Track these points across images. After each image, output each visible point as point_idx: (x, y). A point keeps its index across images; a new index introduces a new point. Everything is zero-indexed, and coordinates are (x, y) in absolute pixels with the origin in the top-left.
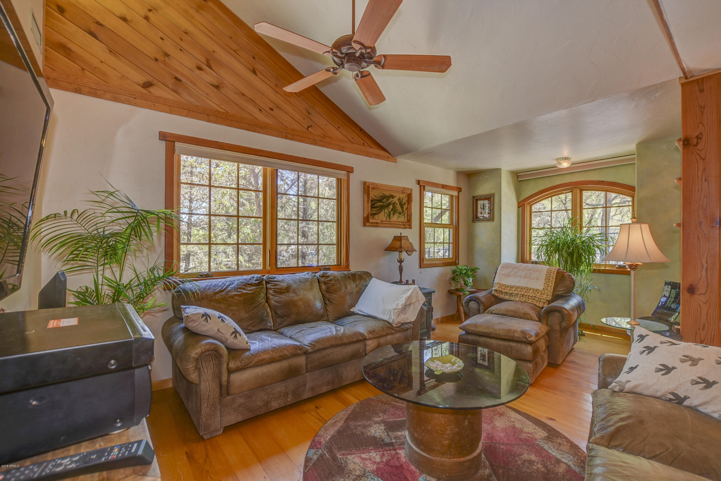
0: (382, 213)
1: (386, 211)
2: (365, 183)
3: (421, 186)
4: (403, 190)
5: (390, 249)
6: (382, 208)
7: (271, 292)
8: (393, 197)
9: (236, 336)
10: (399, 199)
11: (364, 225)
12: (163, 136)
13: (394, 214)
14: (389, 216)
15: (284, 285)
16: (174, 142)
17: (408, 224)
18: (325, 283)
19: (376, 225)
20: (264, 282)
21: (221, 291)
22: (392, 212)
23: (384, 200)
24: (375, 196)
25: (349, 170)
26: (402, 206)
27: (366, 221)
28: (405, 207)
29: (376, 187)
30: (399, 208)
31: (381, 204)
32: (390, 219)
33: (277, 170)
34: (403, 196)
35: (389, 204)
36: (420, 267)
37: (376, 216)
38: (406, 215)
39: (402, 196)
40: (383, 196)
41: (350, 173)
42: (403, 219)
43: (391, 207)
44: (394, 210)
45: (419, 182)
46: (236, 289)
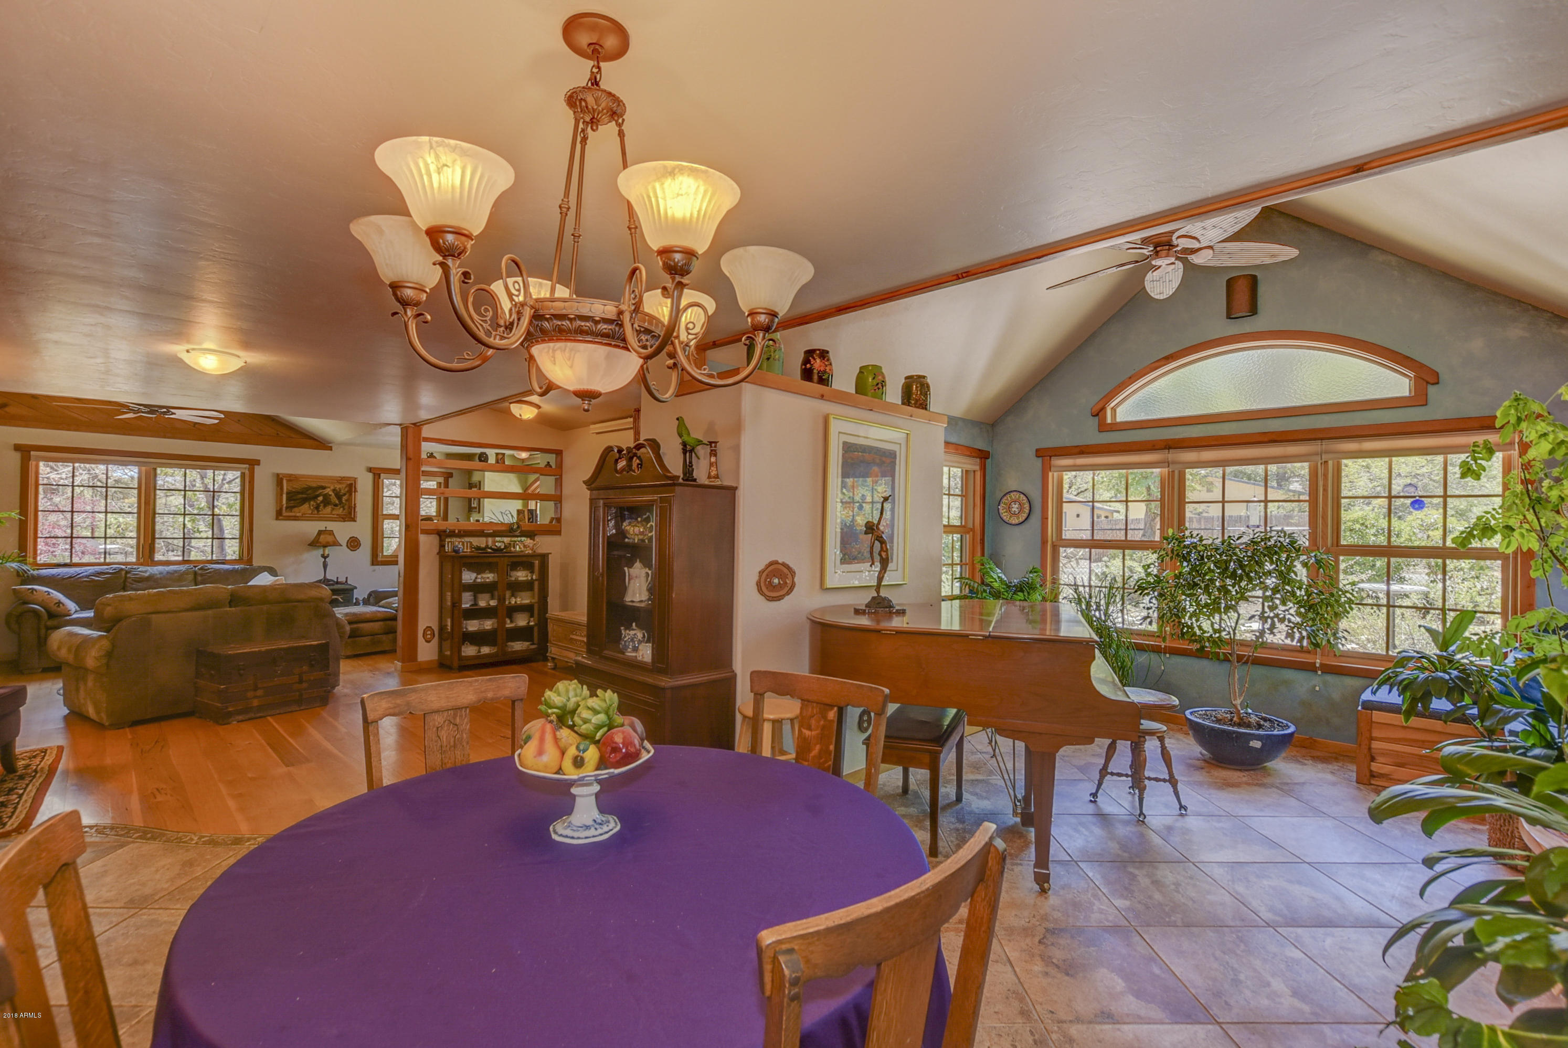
0: (306, 506)
1: (312, 503)
2: (278, 475)
3: (374, 474)
4: (341, 480)
5: (315, 544)
6: (304, 501)
7: (129, 580)
8: (324, 488)
9: (59, 606)
10: (334, 490)
11: (277, 519)
12: (17, 448)
13: (325, 506)
14: (317, 508)
15: (147, 575)
16: (30, 452)
17: (350, 516)
18: (202, 575)
19: (296, 518)
20: (123, 573)
21: (70, 577)
22: (322, 505)
23: (310, 492)
24: (294, 488)
25: (253, 463)
26: (339, 497)
27: (279, 515)
28: (344, 498)
29: (291, 478)
30: (334, 499)
31: (304, 496)
32: (318, 511)
33: (155, 470)
34: (342, 487)
35: (318, 496)
36: (373, 564)
37: (296, 509)
38: (346, 507)
39: (338, 486)
40: (304, 488)
41: (256, 467)
42: (340, 511)
43: (321, 498)
44: (327, 502)
45: (370, 470)
46: (87, 576)
